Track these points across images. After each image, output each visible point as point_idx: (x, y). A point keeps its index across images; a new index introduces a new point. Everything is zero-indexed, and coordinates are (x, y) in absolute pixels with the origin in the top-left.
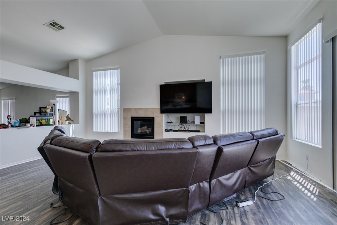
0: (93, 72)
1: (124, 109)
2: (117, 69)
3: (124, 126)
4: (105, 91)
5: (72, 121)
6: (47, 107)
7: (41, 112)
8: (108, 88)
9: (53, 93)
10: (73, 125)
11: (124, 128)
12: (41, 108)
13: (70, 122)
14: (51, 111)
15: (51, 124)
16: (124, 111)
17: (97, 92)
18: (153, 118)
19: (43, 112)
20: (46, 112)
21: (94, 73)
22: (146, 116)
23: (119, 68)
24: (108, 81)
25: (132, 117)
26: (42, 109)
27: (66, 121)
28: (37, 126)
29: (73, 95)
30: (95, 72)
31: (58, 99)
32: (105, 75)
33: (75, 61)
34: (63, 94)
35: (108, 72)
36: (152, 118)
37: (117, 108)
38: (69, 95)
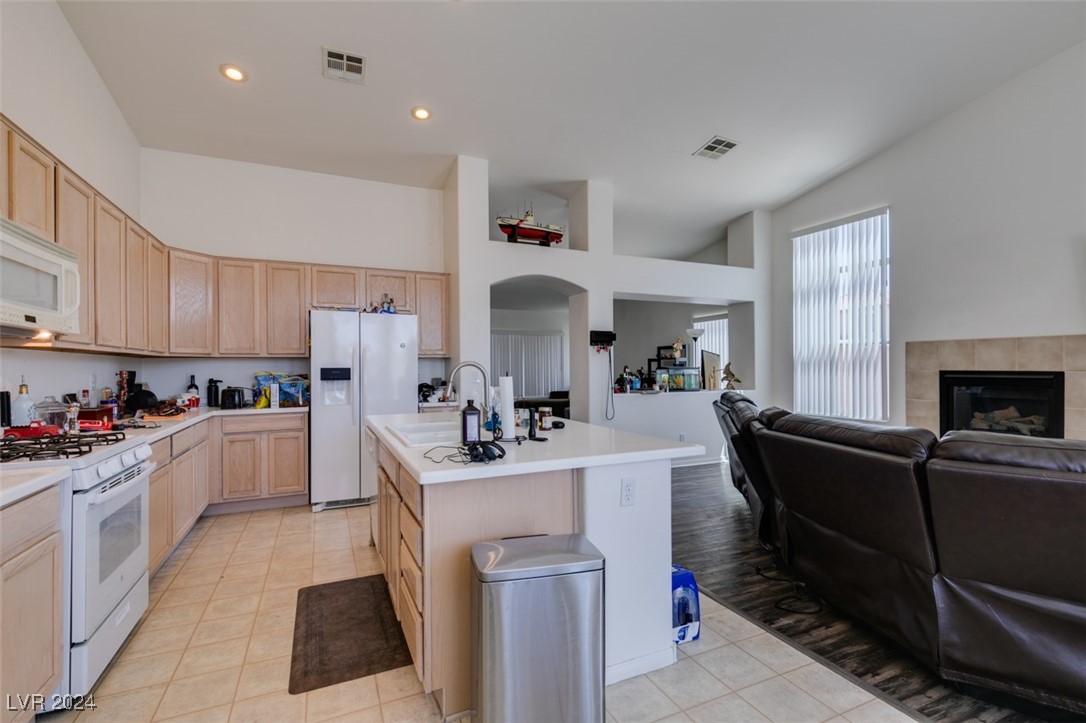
0: (794, 240)
1: (907, 344)
2: (881, 212)
3: (907, 402)
4: (833, 290)
5: (738, 381)
6: (675, 346)
7: (664, 357)
8: (844, 280)
9: (686, 311)
11: (907, 409)
12: (659, 349)
13: (733, 383)
14: (682, 356)
15: (694, 387)
16: (907, 352)
17: (806, 297)
18: (1061, 375)
19: (666, 358)
21: (797, 241)
22: (1017, 369)
23: (889, 207)
24: (843, 257)
25: (943, 374)
26: (663, 351)
27: (722, 380)
28: (670, 390)
29: (739, 313)
30: (799, 239)
31: (697, 326)
32: (833, 240)
33: (743, 218)
34: (711, 311)
35: (843, 231)
36: (1051, 377)
37: (879, 340)
38: (726, 312)
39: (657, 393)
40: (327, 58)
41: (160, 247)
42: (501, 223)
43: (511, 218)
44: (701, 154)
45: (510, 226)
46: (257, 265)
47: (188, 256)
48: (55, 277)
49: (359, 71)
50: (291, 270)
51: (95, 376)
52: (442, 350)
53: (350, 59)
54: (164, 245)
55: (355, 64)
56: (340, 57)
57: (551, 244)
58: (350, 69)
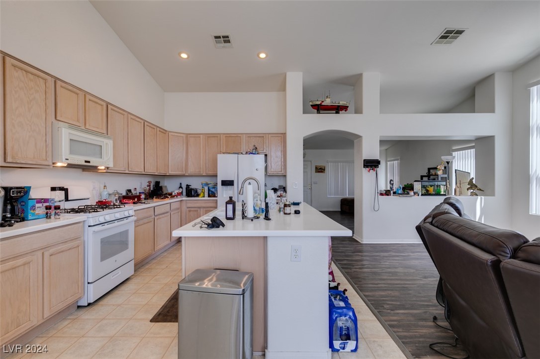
0: (531, 89)
5: (480, 190)
6: (438, 167)
7: (430, 175)
9: (449, 145)
10: (481, 199)
12: (429, 169)
14: (443, 174)
15: (442, 193)
19: (432, 175)
20: (437, 175)
26: (431, 171)
27: (468, 189)
28: (422, 195)
31: (455, 154)
33: (486, 80)
34: (464, 144)
38: (474, 145)
39: (411, 196)
40: (214, 39)
41: (164, 131)
42: (311, 104)
43: (318, 101)
44: (437, 43)
45: (317, 105)
46: (201, 136)
47: (176, 134)
48: (101, 146)
49: (229, 42)
50: (214, 137)
51: (141, 183)
52: (281, 171)
53: (224, 37)
54: (166, 131)
55: (226, 39)
56: (219, 37)
57: (340, 112)
58: (225, 42)
